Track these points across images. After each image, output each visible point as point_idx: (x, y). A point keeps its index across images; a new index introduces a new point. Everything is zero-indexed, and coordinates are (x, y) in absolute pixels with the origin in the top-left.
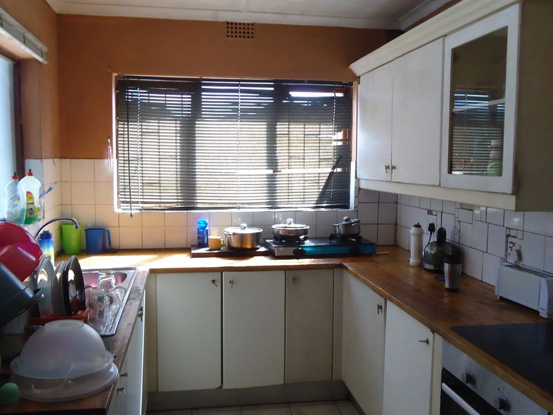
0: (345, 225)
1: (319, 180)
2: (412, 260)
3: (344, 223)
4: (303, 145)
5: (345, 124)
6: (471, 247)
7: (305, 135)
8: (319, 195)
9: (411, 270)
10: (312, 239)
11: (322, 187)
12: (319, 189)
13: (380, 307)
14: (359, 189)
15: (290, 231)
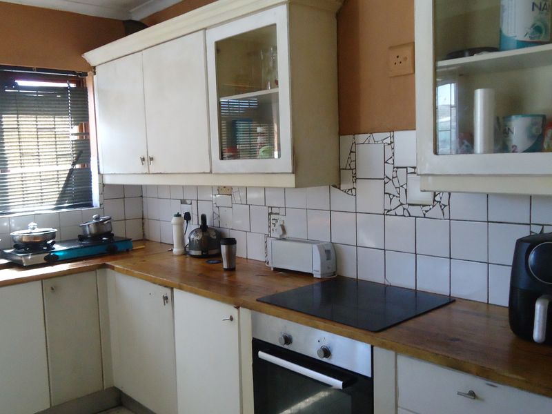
0: (96, 224)
1: (58, 178)
2: (176, 250)
3: (94, 221)
4: (36, 140)
5: (82, 117)
6: (232, 229)
7: (38, 129)
8: (60, 194)
9: (176, 259)
10: (61, 243)
11: (62, 186)
12: (59, 188)
13: (166, 298)
14: (103, 186)
15: (35, 237)
